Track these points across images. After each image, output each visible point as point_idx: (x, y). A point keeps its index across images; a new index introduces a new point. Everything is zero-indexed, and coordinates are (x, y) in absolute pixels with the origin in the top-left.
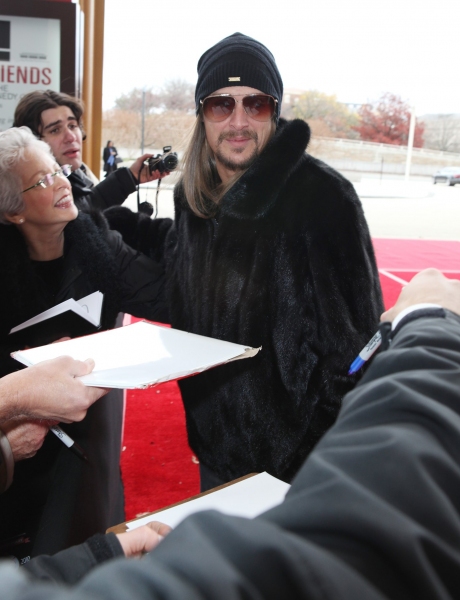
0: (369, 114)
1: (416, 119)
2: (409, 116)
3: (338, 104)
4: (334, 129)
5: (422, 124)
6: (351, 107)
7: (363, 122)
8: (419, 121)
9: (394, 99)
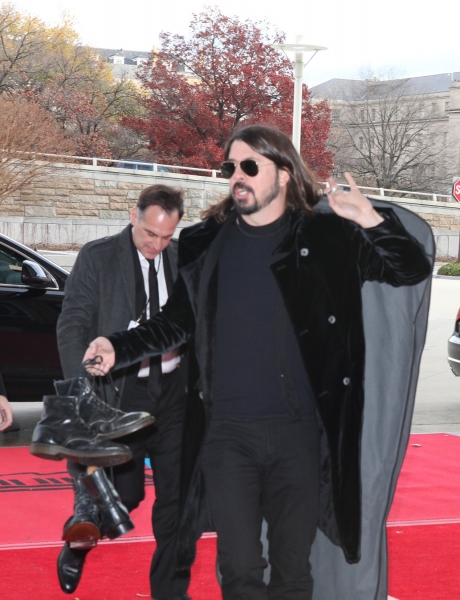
0: (172, 82)
1: (306, 94)
2: (287, 88)
3: (81, 52)
4: (71, 127)
5: (322, 106)
6: (119, 60)
7: (154, 104)
8: (314, 101)
9: (240, 41)
